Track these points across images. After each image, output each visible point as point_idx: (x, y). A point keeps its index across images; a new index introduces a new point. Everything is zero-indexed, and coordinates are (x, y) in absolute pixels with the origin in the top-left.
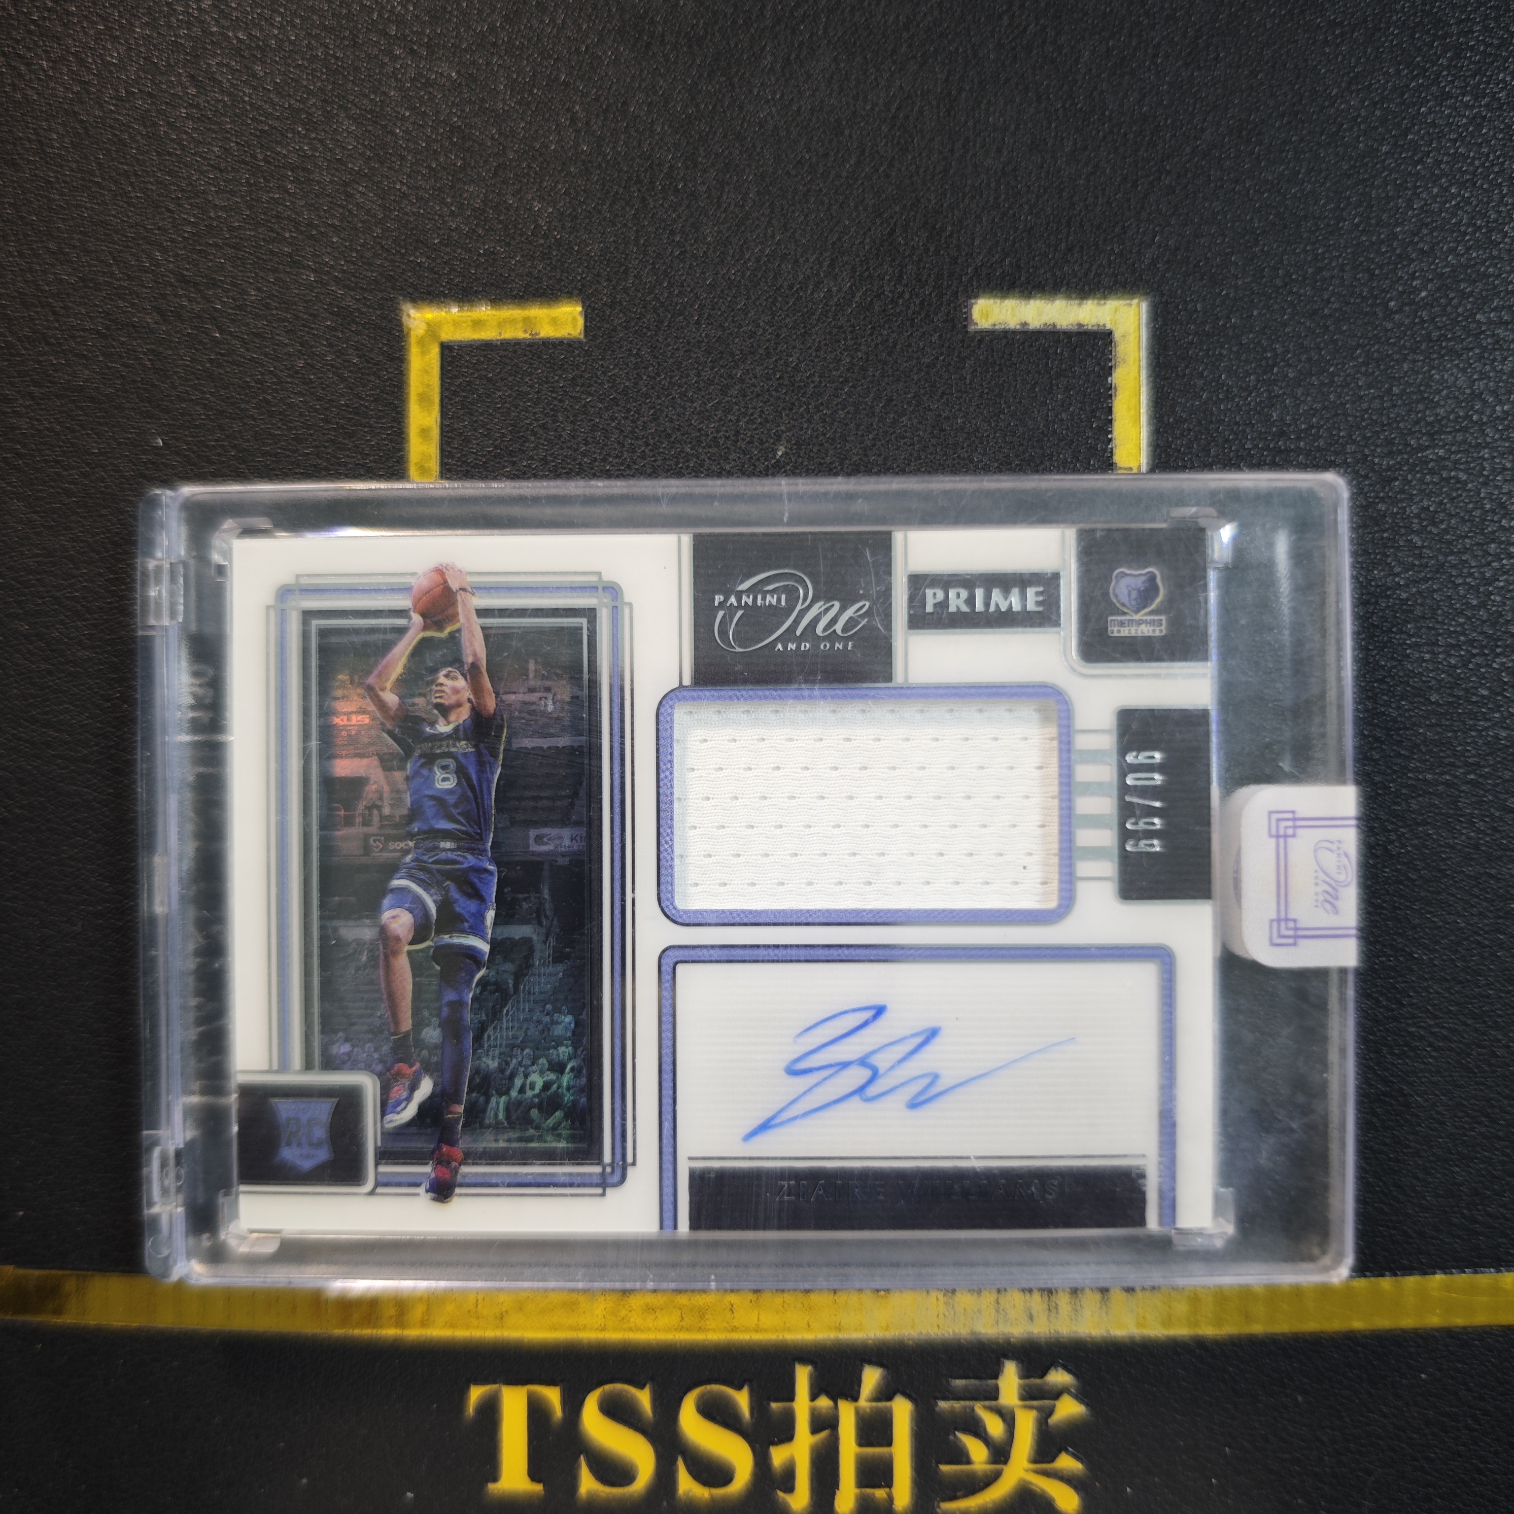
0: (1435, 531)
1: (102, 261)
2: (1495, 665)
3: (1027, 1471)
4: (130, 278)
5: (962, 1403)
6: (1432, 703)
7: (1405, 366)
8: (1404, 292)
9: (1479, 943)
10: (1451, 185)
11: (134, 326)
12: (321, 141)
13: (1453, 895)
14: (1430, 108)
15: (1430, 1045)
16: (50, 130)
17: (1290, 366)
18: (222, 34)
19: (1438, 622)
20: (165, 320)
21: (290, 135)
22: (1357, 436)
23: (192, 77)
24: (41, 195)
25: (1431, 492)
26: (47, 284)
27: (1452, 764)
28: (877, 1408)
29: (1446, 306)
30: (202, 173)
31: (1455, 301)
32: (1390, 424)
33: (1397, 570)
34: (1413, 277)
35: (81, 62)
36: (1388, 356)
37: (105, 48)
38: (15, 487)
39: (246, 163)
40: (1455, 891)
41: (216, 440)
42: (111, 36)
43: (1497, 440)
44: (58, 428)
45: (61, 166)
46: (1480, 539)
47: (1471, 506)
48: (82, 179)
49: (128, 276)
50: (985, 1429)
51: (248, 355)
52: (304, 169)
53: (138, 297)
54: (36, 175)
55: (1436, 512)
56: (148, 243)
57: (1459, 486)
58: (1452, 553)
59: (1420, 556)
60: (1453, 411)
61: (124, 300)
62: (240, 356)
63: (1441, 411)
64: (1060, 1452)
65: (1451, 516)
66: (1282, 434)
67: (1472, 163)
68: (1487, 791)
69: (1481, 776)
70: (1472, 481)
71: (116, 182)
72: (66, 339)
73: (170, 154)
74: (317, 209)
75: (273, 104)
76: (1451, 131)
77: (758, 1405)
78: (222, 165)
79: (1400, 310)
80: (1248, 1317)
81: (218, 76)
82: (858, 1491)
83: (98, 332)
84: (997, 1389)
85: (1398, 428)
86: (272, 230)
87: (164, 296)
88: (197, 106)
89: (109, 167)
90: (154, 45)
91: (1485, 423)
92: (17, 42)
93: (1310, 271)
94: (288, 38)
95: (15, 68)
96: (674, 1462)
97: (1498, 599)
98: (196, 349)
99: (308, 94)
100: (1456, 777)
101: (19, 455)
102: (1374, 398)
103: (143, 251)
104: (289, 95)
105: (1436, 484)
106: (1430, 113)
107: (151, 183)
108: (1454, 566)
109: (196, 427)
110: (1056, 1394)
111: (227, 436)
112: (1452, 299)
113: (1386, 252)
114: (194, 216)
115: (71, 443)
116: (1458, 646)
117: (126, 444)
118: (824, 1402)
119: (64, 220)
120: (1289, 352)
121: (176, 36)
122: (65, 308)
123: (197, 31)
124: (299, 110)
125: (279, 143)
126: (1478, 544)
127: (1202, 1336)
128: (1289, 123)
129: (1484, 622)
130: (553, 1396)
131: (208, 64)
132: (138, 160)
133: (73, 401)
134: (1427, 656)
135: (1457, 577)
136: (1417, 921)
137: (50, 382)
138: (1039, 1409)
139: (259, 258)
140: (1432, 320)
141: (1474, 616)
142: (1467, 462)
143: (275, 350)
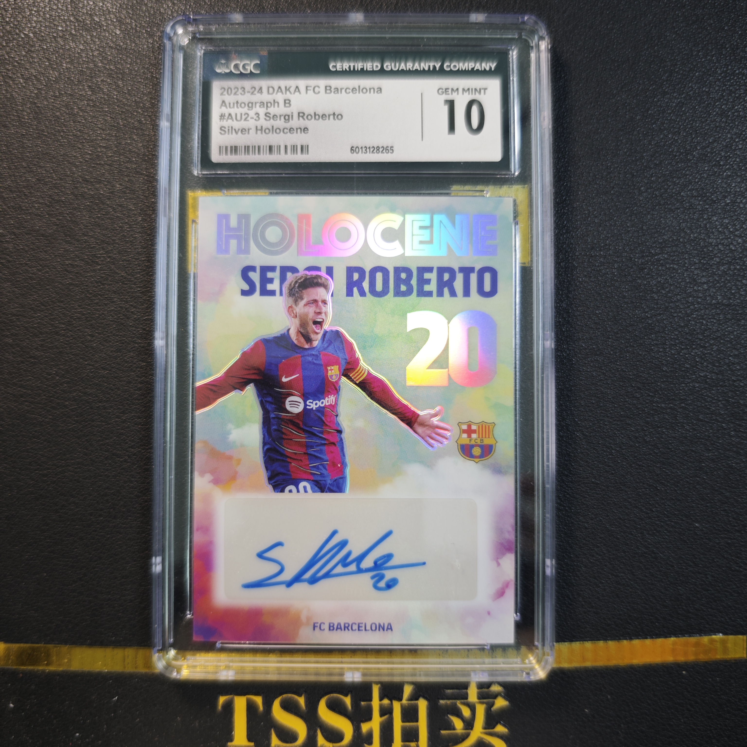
0: (664, 292)
1: (48, 171)
2: (692, 354)
3: (481, 733)
4: (61, 179)
5: (451, 701)
6: (664, 371)
7: (649, 216)
8: (648, 183)
9: (688, 482)
10: (669, 134)
11: (63, 202)
12: (149, 116)
13: (675, 460)
14: (659, 99)
15: (666, 530)
16: (23, 111)
17: (596, 217)
18: (104, 67)
19: (666, 334)
20: (77, 199)
21: (135, 114)
22: (627, 249)
23: (89, 87)
24: (19, 141)
25: (662, 274)
26: (22, 182)
27: (673, 399)
28: (411, 704)
29: (667, 189)
30: (94, 131)
31: (672, 187)
32: (642, 243)
33: (646, 310)
34: (652, 176)
35: (38, 80)
36: (641, 212)
37: (49, 73)
38: (6, 276)
39: (114, 126)
40: (676, 458)
41: (100, 254)
42: (51, 68)
43: (691, 250)
44: (27, 248)
45: (29, 127)
46: (684, 295)
47: (680, 280)
48: (38, 133)
49: (60, 178)
50: (462, 713)
51: (116, 215)
52: (142, 129)
53: (64, 188)
54: (17, 132)
55: (664, 283)
56: (70, 163)
57: (674, 271)
58: (672, 302)
59: (657, 304)
60: (671, 237)
61: (58, 189)
62: (112, 215)
63: (665, 237)
64: (497, 724)
65: (671, 285)
66: (592, 248)
67: (678, 124)
68: (690, 412)
69: (687, 405)
70: (680, 269)
71: (54, 135)
72: (30, 207)
73: (79, 122)
74: (148, 148)
75: (127, 99)
76: (668, 109)
77: (355, 703)
78: (104, 128)
79: (646, 191)
80: (584, 659)
81: (101, 86)
82: (402, 743)
83: (46, 204)
84: (467, 694)
85: (646, 245)
86: (127, 157)
87: (76, 188)
88: (92, 100)
89: (51, 128)
90: (72, 72)
91: (686, 243)
92: (9, 70)
93: (605, 174)
94: (134, 70)
95: (8, 82)
96: (316, 731)
97: (693, 323)
98: (92, 212)
99: (144, 95)
100: (675, 405)
101: (9, 261)
102: (635, 231)
103: (67, 167)
104: (135, 95)
105: (664, 270)
106: (658, 101)
107: (71, 136)
108: (672, 308)
109: (92, 248)
110: (495, 696)
111: (106, 252)
112: (670, 186)
113: (640, 165)
114: (91, 151)
115: (34, 256)
116: (676, 345)
117: (59, 256)
118: (386, 702)
119: (30, 152)
120: (595, 211)
121: (82, 68)
122: (30, 193)
123: (91, 65)
124: (139, 102)
125: (131, 117)
126: (683, 298)
127: (563, 668)
128: (594, 106)
129: (687, 334)
130: (259, 700)
131: (97, 81)
132: (64, 125)
133: (34, 236)
134: (661, 350)
135: (674, 313)
136: (659, 472)
137: (23, 227)
138: (486, 703)
139: (121, 170)
140: (661, 196)
141: (682, 331)
142: (678, 261)
143: (128, 212)
